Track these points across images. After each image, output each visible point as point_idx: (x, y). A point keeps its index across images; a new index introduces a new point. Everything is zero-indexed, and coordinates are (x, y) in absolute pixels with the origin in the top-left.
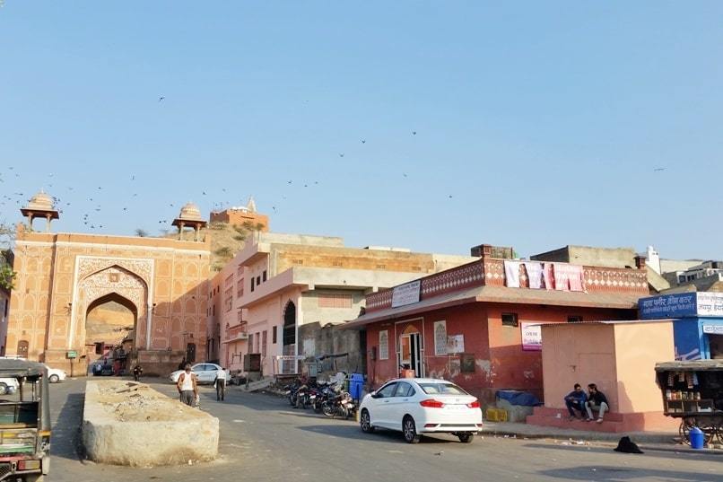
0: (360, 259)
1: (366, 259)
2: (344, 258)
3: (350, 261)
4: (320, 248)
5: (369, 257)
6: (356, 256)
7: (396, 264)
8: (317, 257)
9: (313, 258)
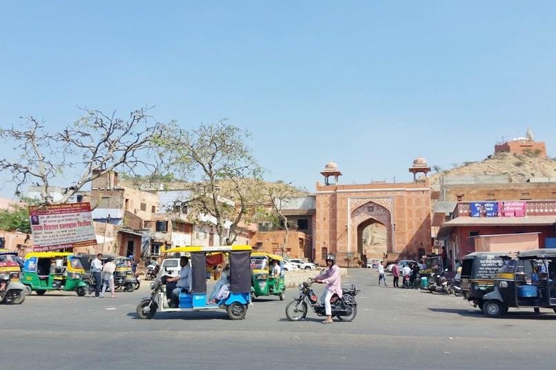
0: (508, 190)
1: (513, 190)
2: (496, 190)
3: (501, 192)
4: (477, 185)
5: (515, 188)
6: (505, 189)
7: (539, 191)
8: (475, 192)
9: (471, 193)
